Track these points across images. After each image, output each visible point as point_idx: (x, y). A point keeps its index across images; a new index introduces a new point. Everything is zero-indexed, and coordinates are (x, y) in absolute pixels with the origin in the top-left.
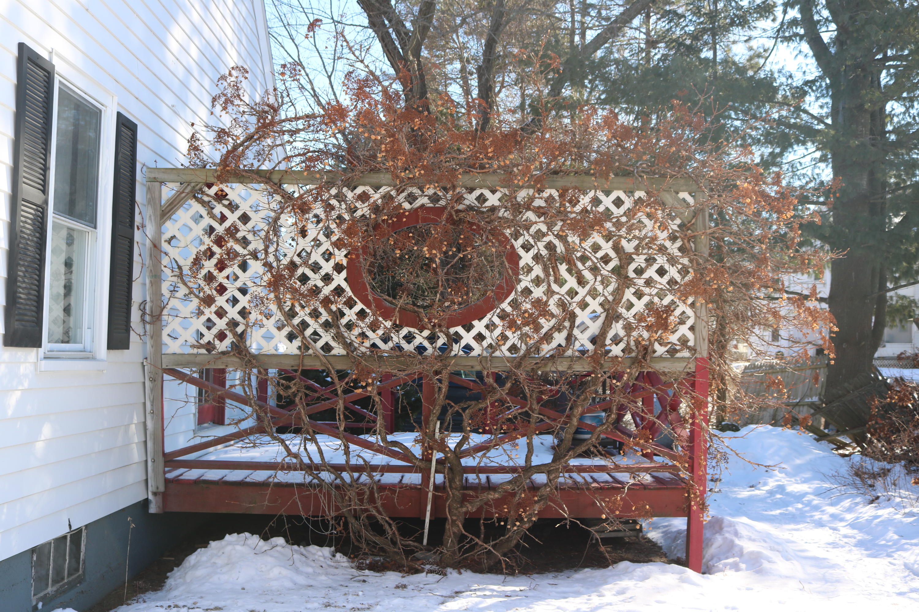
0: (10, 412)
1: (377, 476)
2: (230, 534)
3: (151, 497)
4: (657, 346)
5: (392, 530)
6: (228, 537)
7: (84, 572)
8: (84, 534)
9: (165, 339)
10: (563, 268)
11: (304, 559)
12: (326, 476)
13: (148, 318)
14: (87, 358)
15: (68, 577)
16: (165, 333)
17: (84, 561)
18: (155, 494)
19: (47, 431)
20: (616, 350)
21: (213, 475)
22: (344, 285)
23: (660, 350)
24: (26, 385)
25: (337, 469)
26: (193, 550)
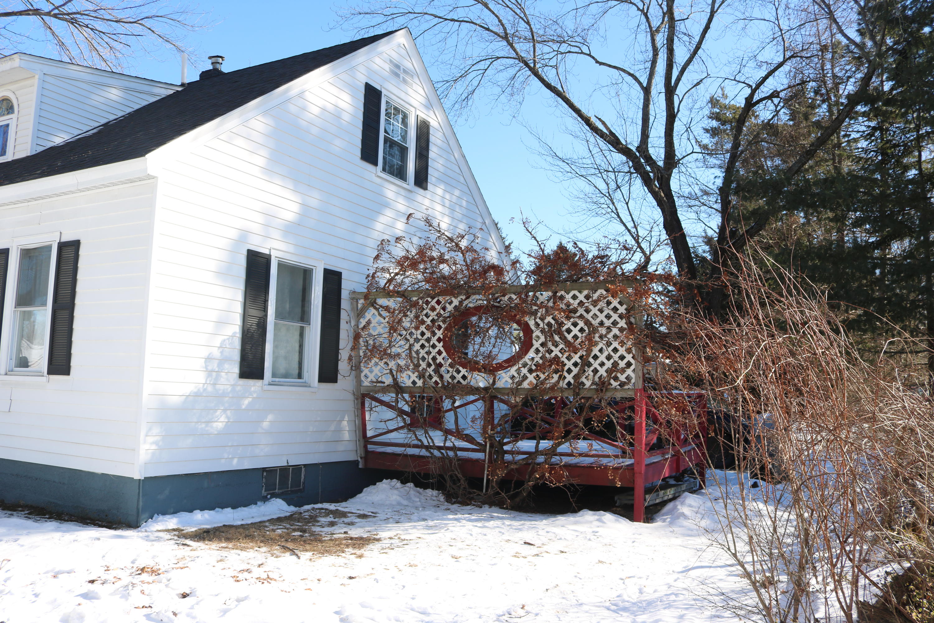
0: (244, 407)
1: (459, 453)
2: (387, 479)
3: (359, 459)
4: (612, 381)
5: (463, 483)
6: (384, 481)
7: (304, 488)
8: (303, 469)
9: (363, 378)
10: (557, 338)
11: (418, 494)
12: (436, 453)
13: (354, 368)
14: (306, 386)
15: (291, 487)
16: (363, 375)
17: (304, 483)
18: (361, 458)
19: (270, 417)
20: (588, 384)
21: (389, 450)
22: (442, 349)
23: (614, 384)
24: (255, 396)
25: (439, 448)
26: (367, 486)
